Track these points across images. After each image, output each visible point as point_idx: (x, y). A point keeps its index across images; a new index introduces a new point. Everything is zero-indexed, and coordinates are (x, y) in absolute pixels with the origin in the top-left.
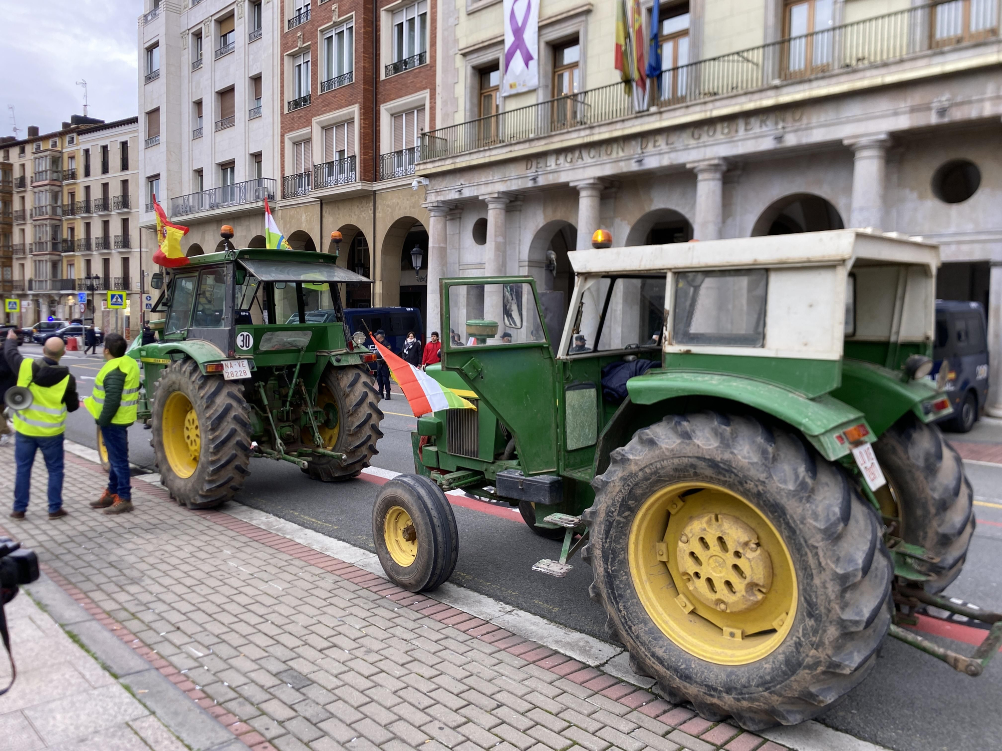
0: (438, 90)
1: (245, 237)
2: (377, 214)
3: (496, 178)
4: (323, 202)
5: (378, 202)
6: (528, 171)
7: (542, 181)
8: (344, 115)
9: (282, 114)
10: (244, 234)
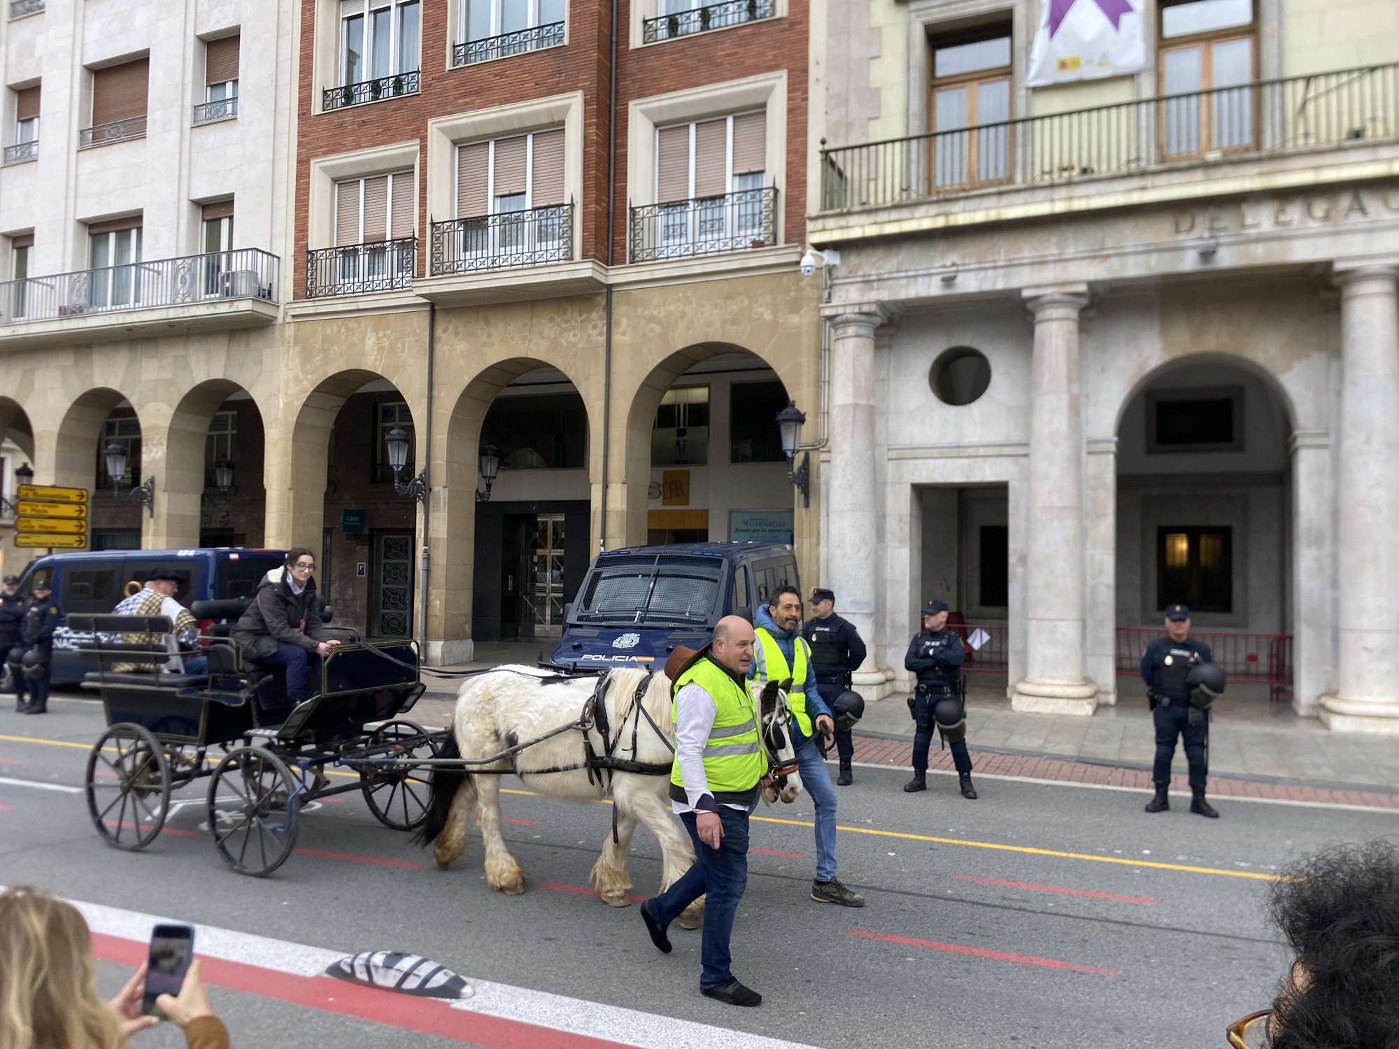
0: (815, 72)
1: (171, 383)
2: (616, 337)
3: (1070, 251)
4: (437, 307)
5: (619, 310)
6: (1181, 237)
7: (1227, 259)
8: (510, 118)
9: (304, 113)
10: (168, 375)
